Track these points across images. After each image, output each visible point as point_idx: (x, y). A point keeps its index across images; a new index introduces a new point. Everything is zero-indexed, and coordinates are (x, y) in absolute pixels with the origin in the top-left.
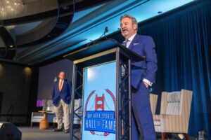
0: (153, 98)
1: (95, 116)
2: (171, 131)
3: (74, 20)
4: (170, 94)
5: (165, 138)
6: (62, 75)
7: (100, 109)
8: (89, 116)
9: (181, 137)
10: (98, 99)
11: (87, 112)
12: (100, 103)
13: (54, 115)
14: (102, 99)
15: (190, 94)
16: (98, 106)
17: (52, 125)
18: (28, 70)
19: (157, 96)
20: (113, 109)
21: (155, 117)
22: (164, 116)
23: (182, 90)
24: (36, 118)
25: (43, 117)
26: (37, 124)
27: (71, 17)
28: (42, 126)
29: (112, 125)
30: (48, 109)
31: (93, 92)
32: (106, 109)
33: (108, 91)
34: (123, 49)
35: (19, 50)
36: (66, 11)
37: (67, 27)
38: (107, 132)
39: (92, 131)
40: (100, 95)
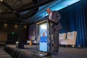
4: (70, 33)
5: (68, 47)
9: (73, 46)
12: (44, 34)
14: (44, 33)
15: (76, 32)
16: (43, 35)
17: (33, 44)
18: (25, 26)
19: (66, 34)
23: (74, 31)
24: (29, 42)
25: (31, 41)
26: (29, 44)
27: (38, 9)
30: (32, 39)
31: (42, 32)
32: (45, 36)
37: (37, 12)
39: (42, 42)
40: (44, 32)
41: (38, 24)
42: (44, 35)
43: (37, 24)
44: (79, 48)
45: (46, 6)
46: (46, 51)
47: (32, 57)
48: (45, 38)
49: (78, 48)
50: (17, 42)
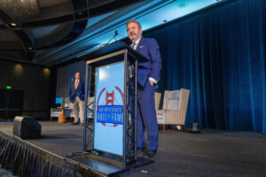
0: (157, 96)
1: (106, 110)
2: (171, 123)
3: (89, 25)
4: (171, 92)
5: (166, 129)
6: (77, 75)
7: (110, 104)
8: (101, 110)
9: (179, 128)
10: (108, 95)
11: (99, 107)
12: (110, 98)
13: (71, 111)
14: (112, 95)
16: (108, 101)
18: (47, 70)
19: (160, 94)
20: (122, 104)
21: (157, 112)
22: (166, 111)
23: (182, 89)
25: (61, 113)
28: (61, 120)
29: (120, 117)
30: (66, 105)
31: (104, 89)
32: (115, 104)
33: (117, 88)
34: (131, 50)
35: (38, 53)
36: (82, 16)
37: (82, 31)
38: (116, 124)
39: (103, 123)
40: (110, 92)
41: (90, 65)
42: (112, 101)
43: (88, 62)
44: (195, 132)
45: (109, 17)
47: (67, 174)
49: (191, 132)
50: (19, 119)
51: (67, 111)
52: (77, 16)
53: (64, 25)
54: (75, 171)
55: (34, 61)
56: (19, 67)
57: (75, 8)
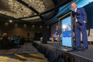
11: (63, 32)
12: (67, 29)
13: (55, 38)
17: (55, 41)
19: (88, 31)
22: (91, 36)
24: (51, 39)
26: (51, 40)
27: (59, 9)
33: (69, 25)
36: (57, 8)
37: (57, 13)
38: (69, 37)
39: (65, 37)
42: (67, 30)
43: (59, 19)
46: (71, 46)
48: (69, 32)
50: (42, 38)
51: (54, 38)
52: (56, 8)
53: (52, 12)
54: (57, 51)
55: (45, 24)
56: (41, 26)
57: (55, 6)
